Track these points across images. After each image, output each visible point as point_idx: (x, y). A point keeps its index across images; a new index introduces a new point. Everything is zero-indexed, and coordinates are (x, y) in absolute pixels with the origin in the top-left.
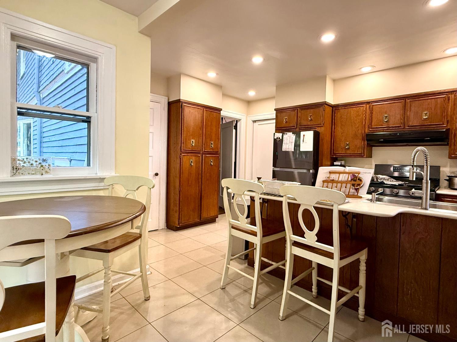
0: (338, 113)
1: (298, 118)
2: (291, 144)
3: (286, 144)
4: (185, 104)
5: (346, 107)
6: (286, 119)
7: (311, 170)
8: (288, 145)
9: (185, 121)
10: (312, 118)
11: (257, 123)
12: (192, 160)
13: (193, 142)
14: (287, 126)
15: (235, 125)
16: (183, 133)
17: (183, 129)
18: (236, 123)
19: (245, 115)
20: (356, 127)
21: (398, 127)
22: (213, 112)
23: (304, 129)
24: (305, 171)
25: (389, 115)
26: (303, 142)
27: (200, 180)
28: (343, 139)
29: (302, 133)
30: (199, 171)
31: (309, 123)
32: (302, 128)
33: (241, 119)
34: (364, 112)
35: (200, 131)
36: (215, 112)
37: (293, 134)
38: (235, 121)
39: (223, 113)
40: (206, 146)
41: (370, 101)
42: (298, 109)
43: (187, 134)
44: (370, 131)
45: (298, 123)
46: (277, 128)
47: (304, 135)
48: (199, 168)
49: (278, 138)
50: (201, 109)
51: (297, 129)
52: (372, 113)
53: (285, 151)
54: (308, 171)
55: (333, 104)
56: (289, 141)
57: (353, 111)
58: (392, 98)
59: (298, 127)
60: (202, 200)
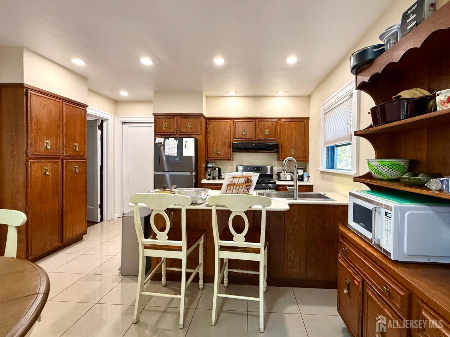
0: (211, 125)
1: (178, 125)
2: (174, 149)
3: (169, 149)
4: (32, 92)
5: (217, 120)
6: (166, 124)
7: (193, 173)
8: (170, 150)
9: (33, 114)
10: (191, 126)
11: (127, 126)
12: (46, 168)
13: (48, 144)
14: (167, 131)
15: (99, 125)
16: (30, 131)
17: (29, 125)
18: (100, 122)
19: (113, 115)
20: (224, 137)
21: (252, 139)
22: (77, 107)
23: (184, 135)
24: (188, 174)
25: (246, 130)
26: (185, 147)
27: (60, 193)
28: (215, 146)
29: (184, 140)
30: (58, 182)
31: (189, 131)
32: (182, 134)
33: (108, 118)
34: (230, 126)
35: (59, 130)
36: (79, 108)
37: (175, 139)
38: (99, 120)
39: (89, 111)
40: (67, 150)
41: (234, 118)
42: (178, 116)
43: (38, 133)
44: (234, 141)
45: (178, 130)
46: (156, 133)
47: (186, 142)
48: (58, 178)
49: (160, 143)
50: (59, 102)
51: (177, 135)
52: (235, 127)
53: (167, 155)
54: (190, 173)
55: (206, 116)
56: (172, 146)
57: (222, 124)
58: (248, 118)
59: (178, 133)
60: (64, 217)
